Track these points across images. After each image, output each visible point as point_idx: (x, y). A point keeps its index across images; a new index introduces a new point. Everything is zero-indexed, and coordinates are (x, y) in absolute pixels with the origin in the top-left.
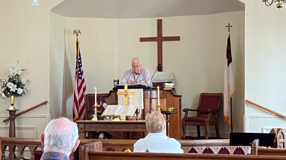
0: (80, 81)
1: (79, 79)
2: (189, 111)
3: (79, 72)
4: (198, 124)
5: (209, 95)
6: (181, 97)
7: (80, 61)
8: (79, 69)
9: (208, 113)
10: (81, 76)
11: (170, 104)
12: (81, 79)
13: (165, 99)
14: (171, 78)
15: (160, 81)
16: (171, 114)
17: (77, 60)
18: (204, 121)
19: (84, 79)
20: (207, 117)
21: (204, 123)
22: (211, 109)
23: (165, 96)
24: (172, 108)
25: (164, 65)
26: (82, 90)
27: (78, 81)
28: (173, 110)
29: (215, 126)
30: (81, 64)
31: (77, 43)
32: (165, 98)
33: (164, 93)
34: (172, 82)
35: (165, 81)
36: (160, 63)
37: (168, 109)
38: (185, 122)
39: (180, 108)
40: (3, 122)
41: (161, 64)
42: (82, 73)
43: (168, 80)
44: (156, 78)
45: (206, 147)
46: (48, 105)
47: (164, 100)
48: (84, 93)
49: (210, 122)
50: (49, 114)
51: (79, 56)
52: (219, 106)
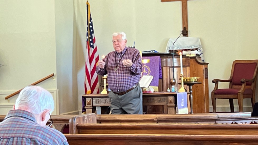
0: (92, 50)
1: (91, 48)
2: (219, 82)
3: (91, 40)
4: (231, 96)
5: (243, 62)
6: (207, 65)
7: (91, 27)
8: (90, 36)
9: (241, 84)
10: (93, 45)
11: (194, 73)
12: (93, 48)
13: (188, 68)
14: (199, 44)
15: (186, 47)
16: (194, 85)
17: (87, 26)
18: (237, 94)
19: (96, 48)
20: (240, 89)
21: (237, 95)
22: (245, 79)
23: (188, 65)
24: (195, 78)
25: (190, 29)
26: (94, 61)
27: (89, 50)
28: (196, 80)
29: (250, 99)
30: (93, 30)
31: (88, 6)
32: (188, 66)
33: (187, 60)
34: (200, 48)
35: (192, 47)
36: (184, 26)
37: (190, 79)
38: (215, 95)
39: (207, 78)
40: (5, 99)
41: (186, 27)
42: (93, 41)
43: (194, 47)
44: (181, 45)
45: (232, 122)
46: (55, 79)
47: (186, 69)
48: (97, 64)
49: (243, 95)
50: (56, 89)
51: (90, 21)
52: (255, 75)
